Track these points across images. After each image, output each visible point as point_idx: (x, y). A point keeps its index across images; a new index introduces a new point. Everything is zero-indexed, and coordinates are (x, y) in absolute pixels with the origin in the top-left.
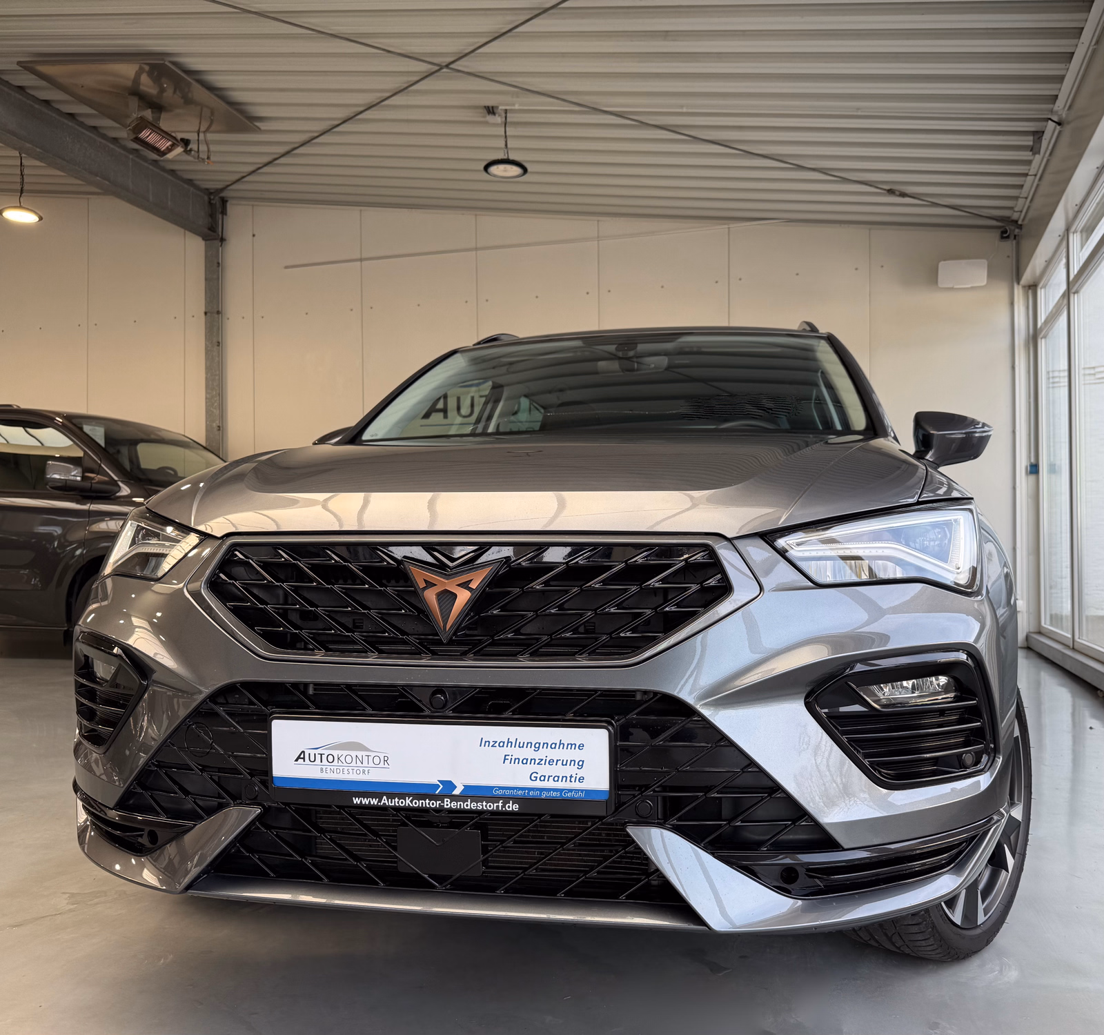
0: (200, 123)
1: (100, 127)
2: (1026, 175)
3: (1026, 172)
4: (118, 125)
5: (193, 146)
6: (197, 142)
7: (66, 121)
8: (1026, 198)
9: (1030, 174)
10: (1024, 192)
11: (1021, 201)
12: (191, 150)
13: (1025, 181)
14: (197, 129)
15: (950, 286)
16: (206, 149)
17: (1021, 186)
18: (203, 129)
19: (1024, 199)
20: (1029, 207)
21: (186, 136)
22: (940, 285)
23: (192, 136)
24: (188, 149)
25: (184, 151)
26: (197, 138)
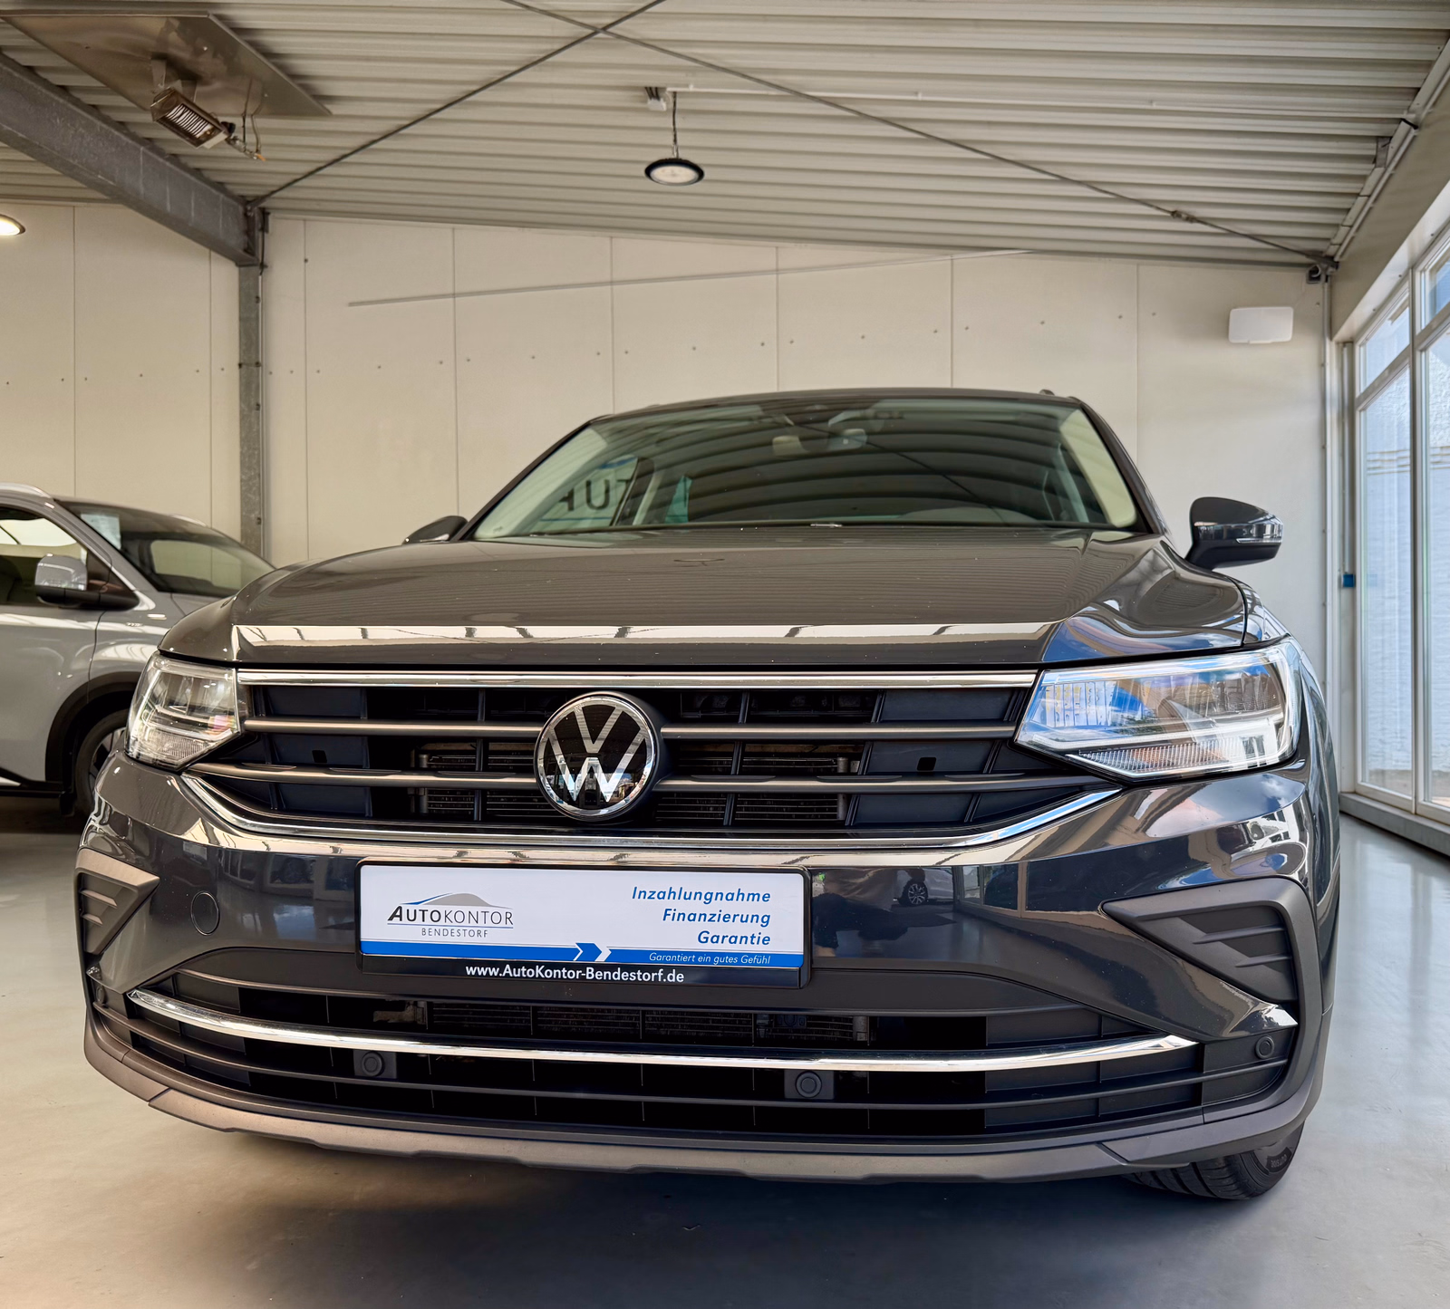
0: (246, 105)
1: (103, 107)
2: (1358, 195)
3: (1357, 191)
4: (133, 105)
5: (238, 134)
6: (242, 129)
7: (56, 98)
8: (1351, 227)
9: (1362, 194)
10: (1349, 219)
11: (1343, 230)
12: (235, 139)
13: (1353, 204)
14: (242, 111)
15: (1245, 341)
16: (254, 140)
17: (1348, 210)
18: (250, 111)
19: (1348, 228)
20: (1353, 238)
21: (229, 120)
22: (1232, 340)
23: (238, 122)
24: (232, 137)
25: (226, 140)
26: (242, 124)
